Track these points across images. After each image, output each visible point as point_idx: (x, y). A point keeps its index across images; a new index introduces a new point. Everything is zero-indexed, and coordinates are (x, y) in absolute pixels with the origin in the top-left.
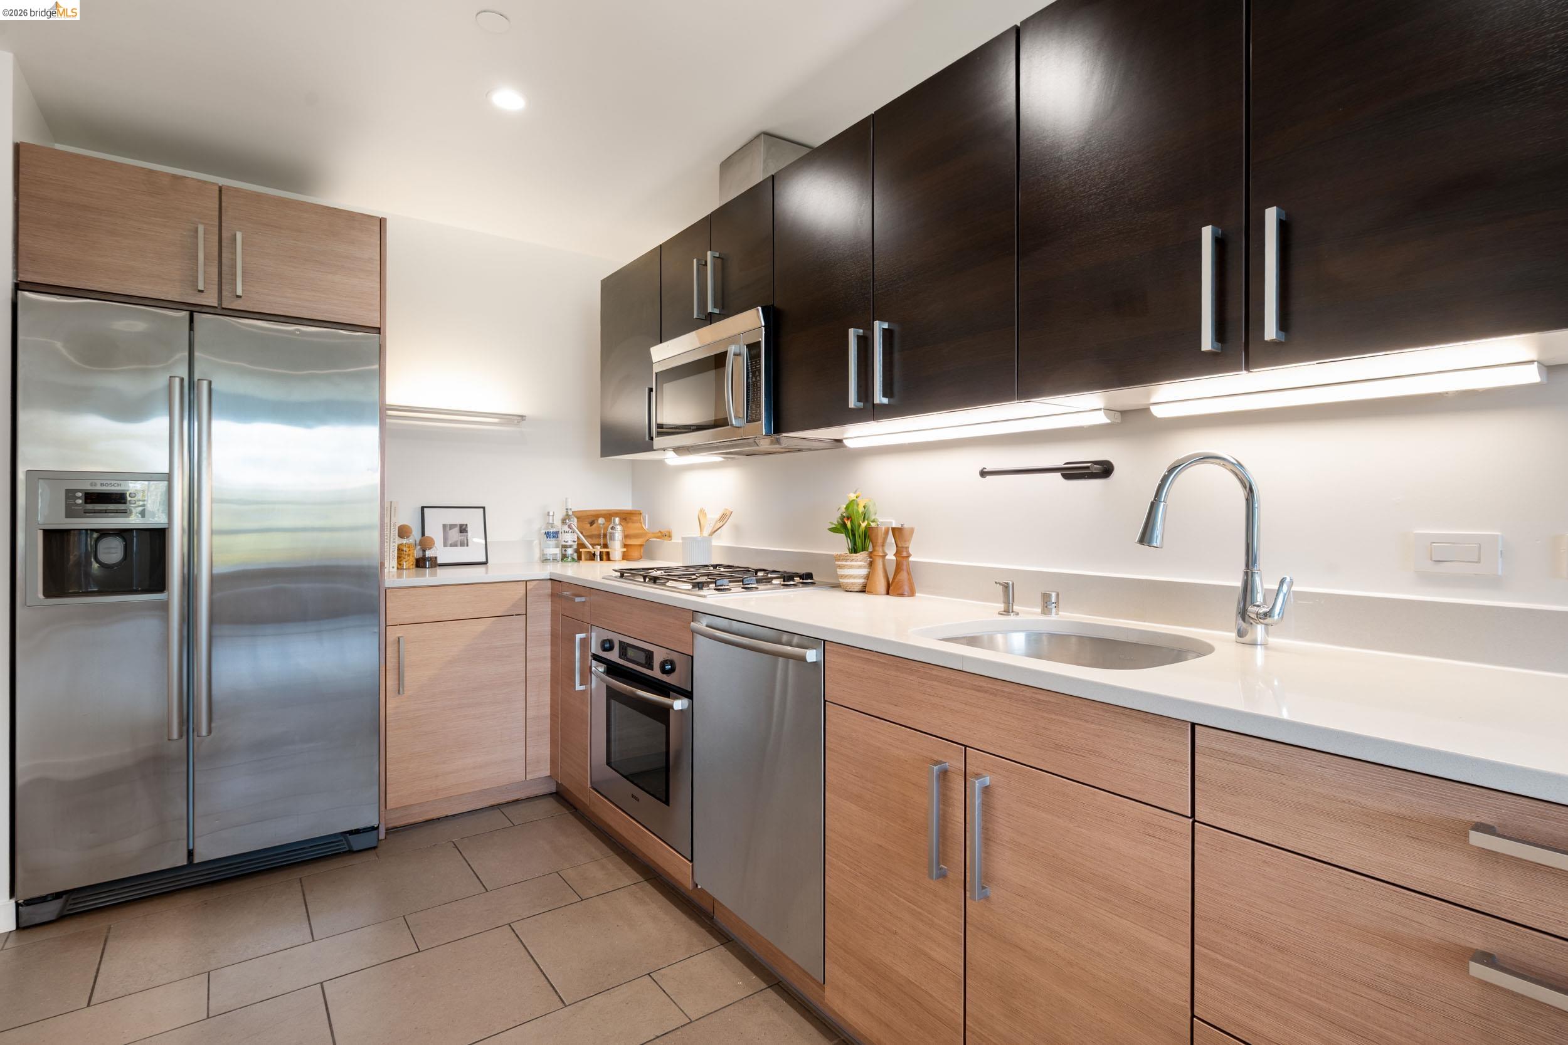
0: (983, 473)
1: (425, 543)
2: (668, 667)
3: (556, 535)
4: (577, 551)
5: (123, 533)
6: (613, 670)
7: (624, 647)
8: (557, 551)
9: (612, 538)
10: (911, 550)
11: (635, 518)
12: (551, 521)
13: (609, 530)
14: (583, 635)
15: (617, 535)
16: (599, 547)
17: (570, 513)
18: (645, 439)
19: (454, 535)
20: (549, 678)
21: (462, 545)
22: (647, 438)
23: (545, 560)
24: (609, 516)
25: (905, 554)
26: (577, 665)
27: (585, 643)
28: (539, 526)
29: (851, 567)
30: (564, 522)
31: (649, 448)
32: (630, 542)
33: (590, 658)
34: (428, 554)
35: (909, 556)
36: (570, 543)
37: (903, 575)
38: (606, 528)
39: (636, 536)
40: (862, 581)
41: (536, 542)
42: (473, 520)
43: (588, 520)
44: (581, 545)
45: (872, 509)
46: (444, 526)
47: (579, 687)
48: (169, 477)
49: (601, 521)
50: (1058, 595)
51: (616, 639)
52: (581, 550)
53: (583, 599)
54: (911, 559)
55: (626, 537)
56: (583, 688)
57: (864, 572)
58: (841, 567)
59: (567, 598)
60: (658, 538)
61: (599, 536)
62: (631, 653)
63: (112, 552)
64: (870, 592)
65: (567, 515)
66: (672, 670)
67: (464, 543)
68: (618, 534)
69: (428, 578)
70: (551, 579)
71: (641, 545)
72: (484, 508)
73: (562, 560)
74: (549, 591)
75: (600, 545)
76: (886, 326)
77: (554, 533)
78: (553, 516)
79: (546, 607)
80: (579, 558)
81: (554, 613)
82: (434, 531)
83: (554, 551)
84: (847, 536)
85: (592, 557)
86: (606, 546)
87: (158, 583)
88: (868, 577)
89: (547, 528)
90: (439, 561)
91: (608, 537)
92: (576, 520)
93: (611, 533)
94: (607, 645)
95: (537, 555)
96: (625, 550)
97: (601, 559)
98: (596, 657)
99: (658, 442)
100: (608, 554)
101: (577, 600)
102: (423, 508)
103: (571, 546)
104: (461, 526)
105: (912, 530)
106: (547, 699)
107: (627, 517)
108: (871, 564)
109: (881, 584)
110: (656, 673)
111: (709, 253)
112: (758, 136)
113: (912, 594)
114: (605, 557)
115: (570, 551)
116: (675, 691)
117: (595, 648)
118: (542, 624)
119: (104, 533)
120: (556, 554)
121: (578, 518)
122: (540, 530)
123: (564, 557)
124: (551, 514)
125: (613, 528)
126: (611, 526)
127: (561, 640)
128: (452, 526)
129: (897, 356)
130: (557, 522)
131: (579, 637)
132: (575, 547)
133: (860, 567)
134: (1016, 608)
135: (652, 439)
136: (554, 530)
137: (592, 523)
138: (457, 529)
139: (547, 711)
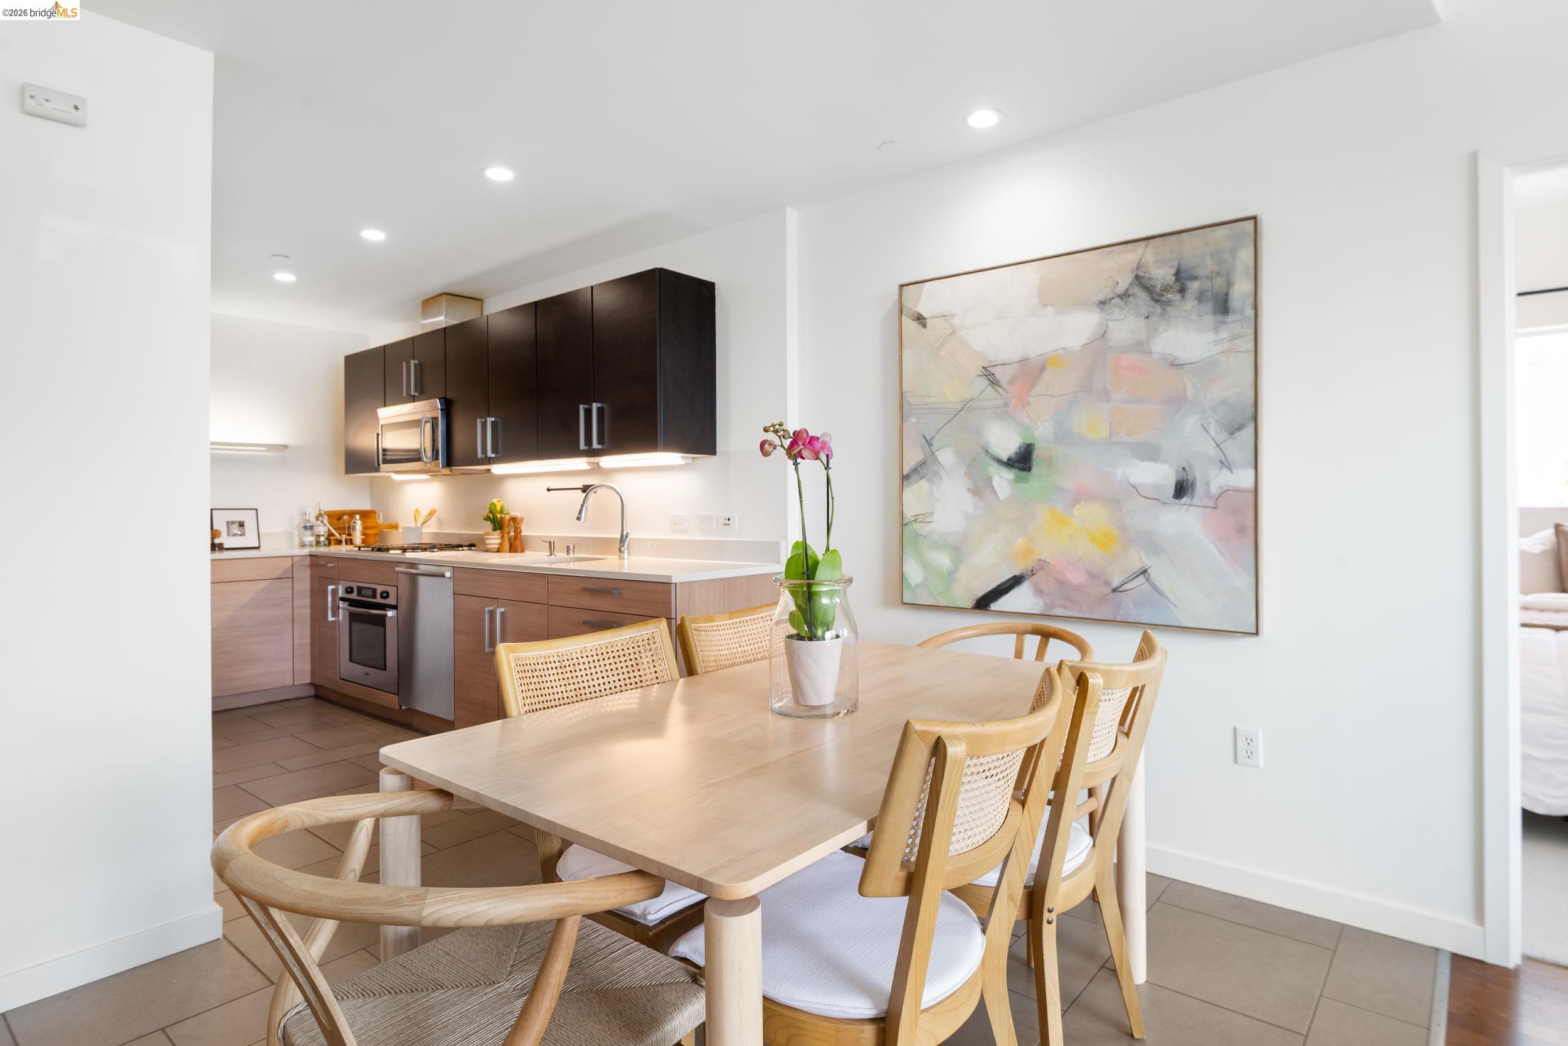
0: (549, 490)
1: (214, 533)
2: (385, 595)
3: (311, 528)
4: (328, 539)
6: (352, 603)
7: (360, 589)
8: (313, 539)
9: (354, 529)
10: (522, 529)
11: (372, 516)
12: (307, 518)
13: (352, 524)
14: (333, 587)
15: (357, 527)
16: (344, 536)
17: (322, 512)
18: (374, 464)
19: (235, 529)
20: (309, 619)
21: (241, 535)
22: (376, 465)
23: (303, 545)
24: (352, 514)
25: (519, 531)
26: (330, 604)
27: (334, 592)
28: (298, 521)
29: (491, 539)
30: (317, 518)
31: (377, 470)
32: (368, 532)
33: (338, 600)
34: (218, 540)
35: (521, 532)
36: (322, 533)
37: (518, 542)
38: (349, 523)
39: (373, 528)
40: (497, 546)
41: (296, 533)
42: (248, 518)
43: (336, 518)
44: (331, 534)
45: (506, 507)
46: (228, 522)
47: (330, 619)
49: (346, 517)
50: (574, 546)
51: (355, 585)
52: (331, 538)
53: (333, 565)
54: (522, 534)
55: (365, 528)
56: (333, 619)
57: (499, 541)
58: (488, 539)
59: (322, 566)
60: (389, 528)
61: (344, 528)
62: (364, 592)
64: (501, 552)
65: (320, 514)
66: (387, 596)
68: (359, 526)
69: (218, 555)
70: (310, 555)
71: (376, 534)
72: (257, 509)
73: (317, 545)
74: (309, 563)
75: (345, 534)
76: (493, 419)
77: (310, 526)
78: (309, 515)
79: (307, 573)
80: (330, 544)
81: (312, 577)
82: (221, 527)
83: (309, 538)
84: (492, 523)
85: (339, 542)
86: (349, 535)
88: (500, 544)
89: (305, 523)
90: (224, 547)
91: (351, 529)
92: (326, 517)
93: (353, 526)
94: (349, 590)
95: (297, 542)
96: (364, 537)
97: (346, 544)
98: (342, 599)
99: (383, 467)
100: (351, 540)
101: (329, 565)
102: (212, 510)
103: (323, 535)
104: (240, 523)
105: (522, 519)
106: (307, 632)
107: (365, 515)
108: (502, 537)
109: (507, 546)
110: (379, 600)
111: (412, 362)
112: (442, 294)
113: (523, 551)
114: (349, 542)
115: (322, 539)
116: (388, 607)
117: (341, 593)
118: (304, 584)
120: (312, 541)
121: (328, 516)
122: (299, 524)
123: (318, 543)
124: (308, 513)
125: (354, 523)
126: (353, 521)
127: (317, 594)
128: (233, 523)
129: (500, 434)
130: (313, 519)
131: (330, 588)
132: (326, 536)
133: (496, 539)
134: (555, 554)
135: (379, 465)
136: (310, 524)
137: (339, 519)
138: (236, 525)
139: (308, 640)
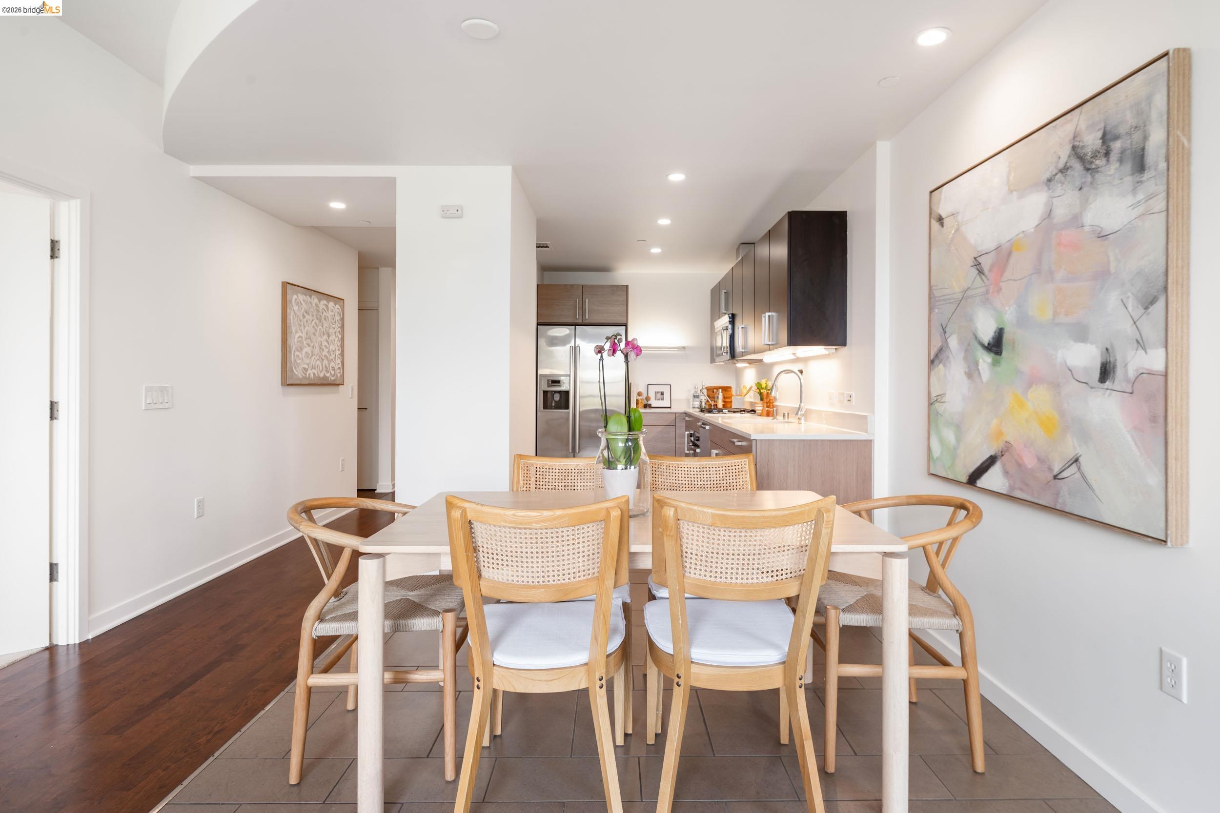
1: (648, 399)
3: (698, 397)
5: (559, 392)
9: (718, 398)
11: (729, 390)
12: (697, 389)
14: (688, 432)
15: (720, 397)
17: (704, 387)
19: (659, 395)
21: (662, 400)
23: (686, 407)
24: (718, 388)
28: (691, 391)
30: (702, 391)
32: (726, 400)
34: (649, 402)
36: (703, 400)
38: (715, 394)
39: (730, 397)
41: (688, 399)
42: (666, 390)
43: (710, 391)
44: (707, 401)
46: (655, 392)
48: (569, 376)
49: (715, 391)
52: (707, 403)
55: (724, 398)
61: (714, 397)
63: (557, 397)
64: (761, 415)
65: (702, 388)
67: (662, 399)
69: (648, 410)
70: (685, 413)
71: (730, 402)
72: (671, 385)
74: (684, 417)
75: (712, 400)
78: (699, 387)
82: (652, 395)
83: (697, 403)
84: (760, 395)
85: (711, 406)
86: (715, 401)
87: (567, 407)
89: (695, 392)
90: (652, 406)
93: (718, 396)
94: (691, 435)
95: (685, 404)
96: (724, 403)
99: (717, 359)
100: (717, 405)
102: (648, 385)
104: (662, 392)
107: (726, 389)
111: (723, 291)
112: (739, 246)
113: (772, 416)
114: (715, 406)
115: (703, 404)
117: (689, 437)
118: (682, 430)
119: (556, 392)
120: (698, 405)
121: (707, 389)
125: (718, 394)
128: (658, 392)
130: (699, 391)
132: (705, 402)
136: (698, 394)
137: (712, 392)
138: (660, 394)
